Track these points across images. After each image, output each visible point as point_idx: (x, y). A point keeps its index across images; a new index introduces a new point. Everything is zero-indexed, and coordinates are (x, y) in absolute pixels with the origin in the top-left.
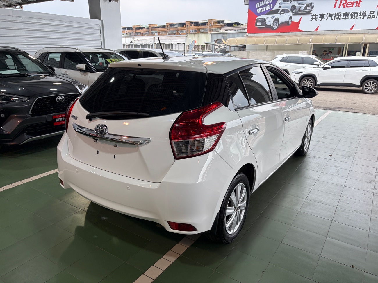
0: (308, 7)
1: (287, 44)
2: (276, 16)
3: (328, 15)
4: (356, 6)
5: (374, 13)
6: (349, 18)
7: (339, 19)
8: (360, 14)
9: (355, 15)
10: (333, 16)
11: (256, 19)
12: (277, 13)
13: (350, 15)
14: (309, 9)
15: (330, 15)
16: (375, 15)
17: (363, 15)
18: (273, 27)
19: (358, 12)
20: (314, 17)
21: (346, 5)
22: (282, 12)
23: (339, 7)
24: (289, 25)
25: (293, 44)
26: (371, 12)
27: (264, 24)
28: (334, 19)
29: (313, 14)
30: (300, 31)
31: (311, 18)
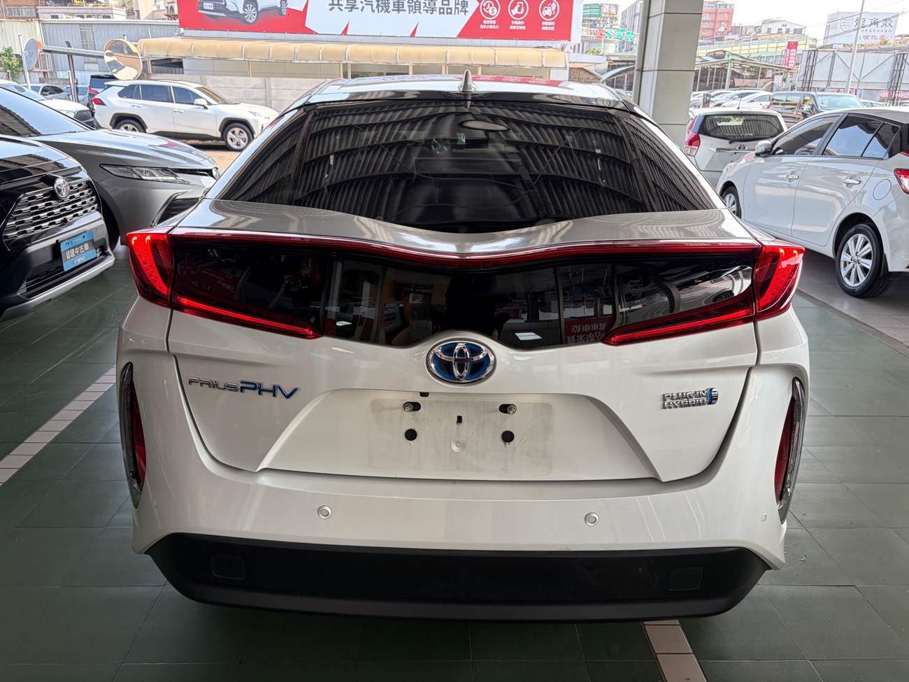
1: (297, 62)
6: (405, 10)
8: (425, 3)
9: (415, 4)
10: (375, 4)
13: (406, 5)
16: (451, 9)
17: (431, 6)
18: (246, 17)
20: (335, 2)
24: (282, 15)
25: (311, 62)
27: (223, 9)
28: (376, 11)
30: (311, 32)
31: (330, 5)
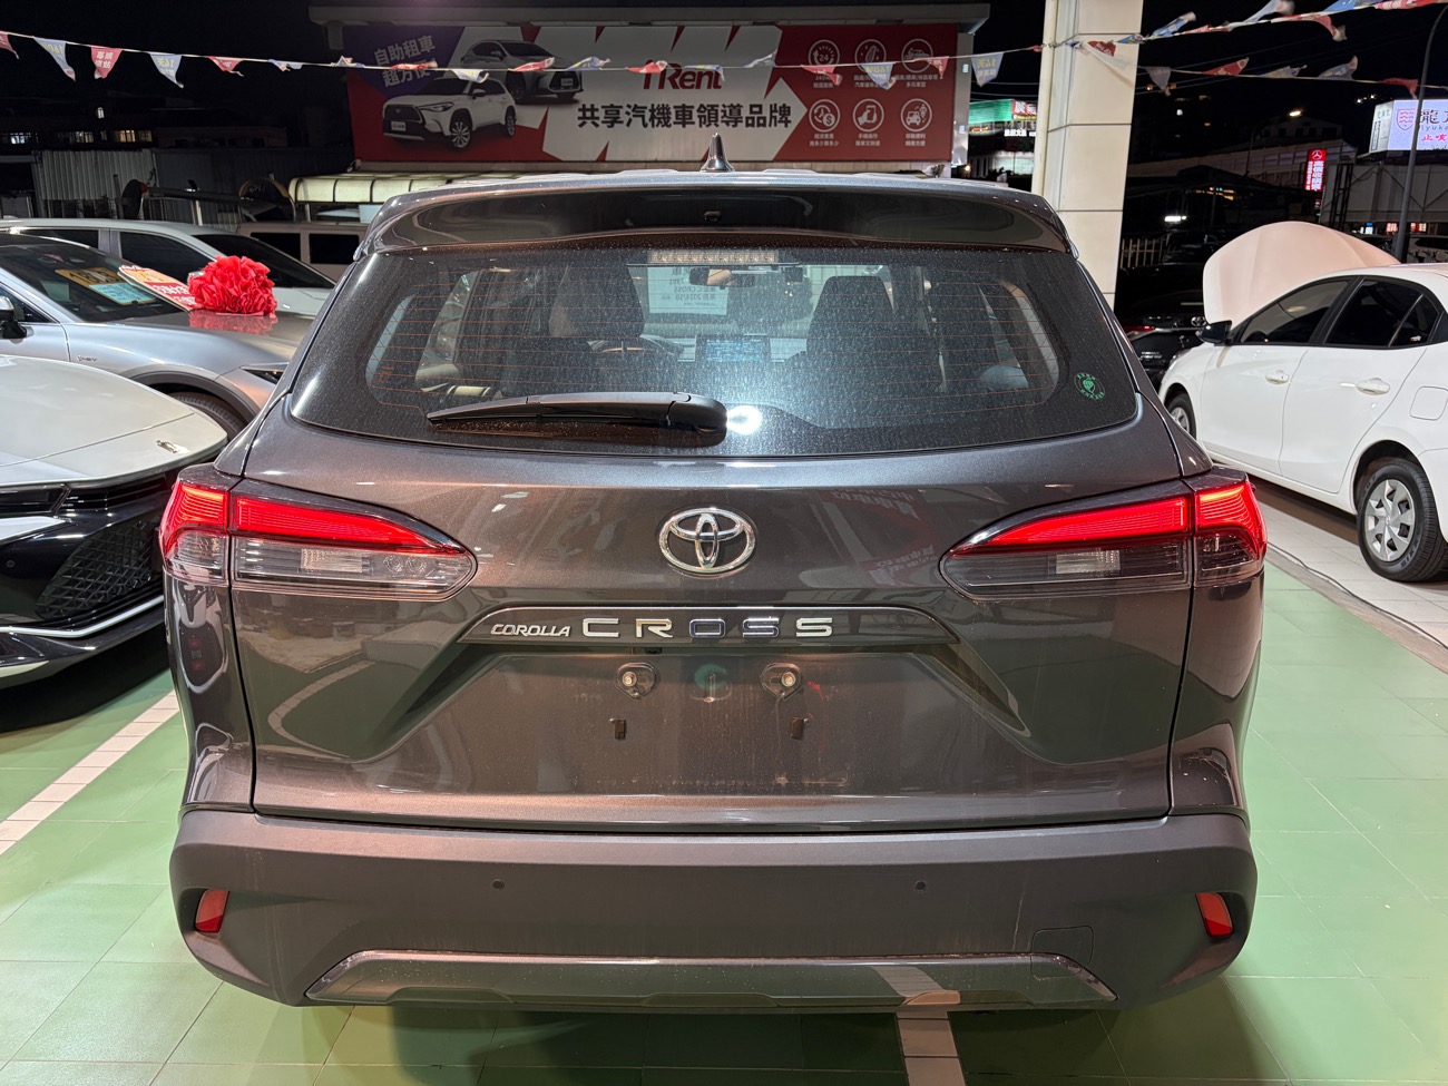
0: (562, 80)
2: (461, 102)
3: (630, 110)
4: (709, 87)
5: (760, 112)
6: (693, 123)
7: (667, 125)
8: (724, 111)
9: (709, 114)
10: (648, 115)
11: (385, 107)
12: (460, 93)
13: (695, 114)
14: (568, 87)
15: (638, 111)
16: (764, 118)
17: (733, 115)
18: (454, 140)
19: (717, 106)
20: (588, 115)
21: (678, 78)
22: (476, 91)
23: (661, 86)
24: (510, 135)
26: (752, 106)
27: (419, 130)
28: (650, 124)
29: (584, 106)
30: (550, 158)
31: (579, 118)
